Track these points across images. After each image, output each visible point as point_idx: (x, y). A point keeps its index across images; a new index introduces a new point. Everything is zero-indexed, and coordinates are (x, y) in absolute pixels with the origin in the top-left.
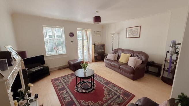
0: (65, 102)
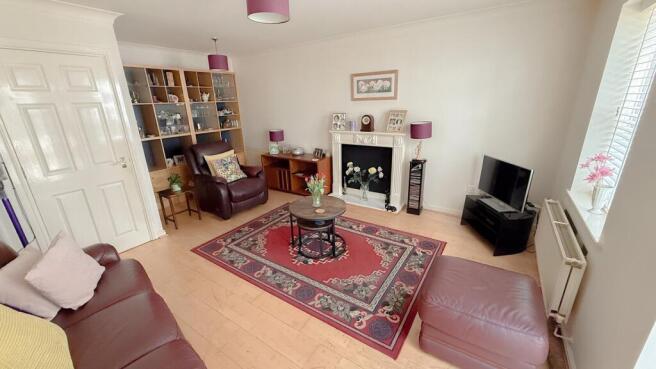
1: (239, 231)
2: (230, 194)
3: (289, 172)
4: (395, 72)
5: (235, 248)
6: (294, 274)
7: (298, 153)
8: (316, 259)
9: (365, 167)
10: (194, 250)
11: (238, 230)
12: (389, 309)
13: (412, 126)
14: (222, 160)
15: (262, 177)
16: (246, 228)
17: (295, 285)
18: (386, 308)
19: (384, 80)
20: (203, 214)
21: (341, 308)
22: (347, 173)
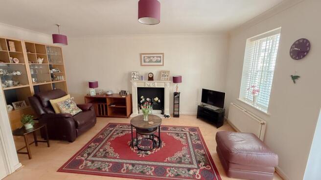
1: (89, 147)
2: (76, 123)
3: (106, 106)
4: (163, 54)
5: (94, 159)
6: (145, 163)
7: (110, 93)
8: (151, 150)
9: (152, 98)
10: (61, 170)
11: (87, 146)
12: (203, 164)
13: (173, 77)
14: (65, 102)
15: (93, 109)
16: (92, 144)
17: (151, 169)
18: (201, 164)
19: (157, 57)
20: (51, 142)
21: (184, 172)
22: (141, 102)
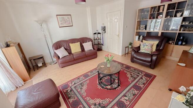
0: (138, 92)
17: (90, 74)
21: (77, 81)
